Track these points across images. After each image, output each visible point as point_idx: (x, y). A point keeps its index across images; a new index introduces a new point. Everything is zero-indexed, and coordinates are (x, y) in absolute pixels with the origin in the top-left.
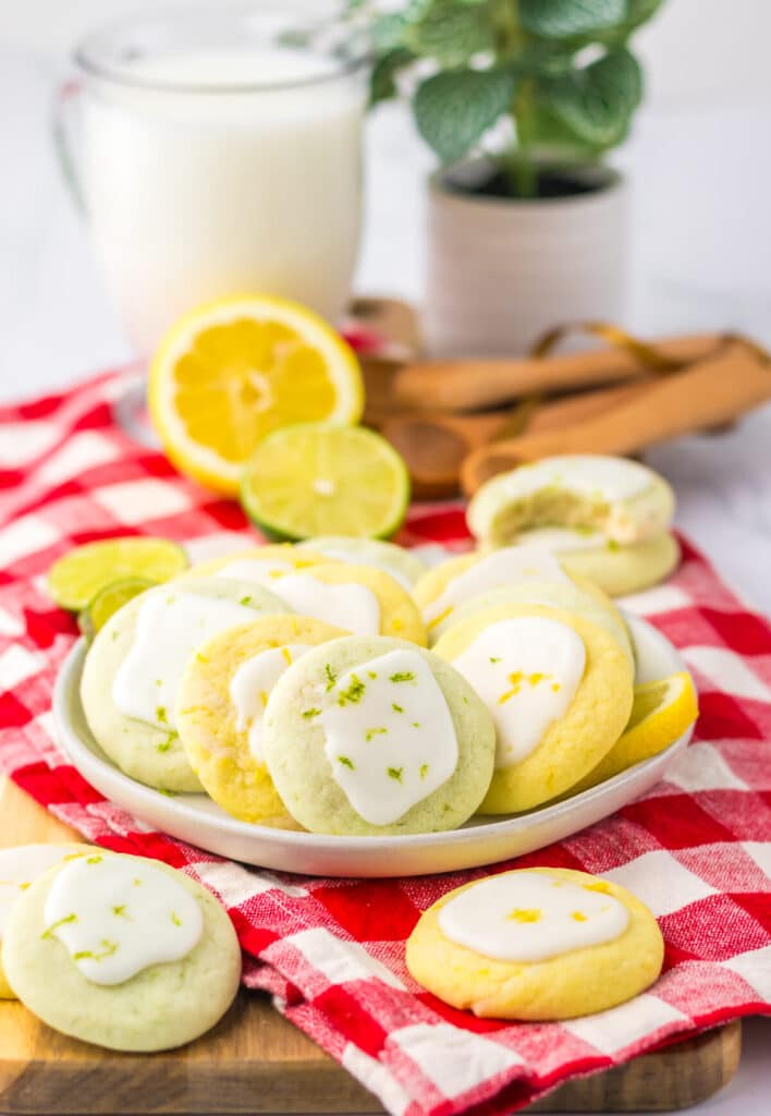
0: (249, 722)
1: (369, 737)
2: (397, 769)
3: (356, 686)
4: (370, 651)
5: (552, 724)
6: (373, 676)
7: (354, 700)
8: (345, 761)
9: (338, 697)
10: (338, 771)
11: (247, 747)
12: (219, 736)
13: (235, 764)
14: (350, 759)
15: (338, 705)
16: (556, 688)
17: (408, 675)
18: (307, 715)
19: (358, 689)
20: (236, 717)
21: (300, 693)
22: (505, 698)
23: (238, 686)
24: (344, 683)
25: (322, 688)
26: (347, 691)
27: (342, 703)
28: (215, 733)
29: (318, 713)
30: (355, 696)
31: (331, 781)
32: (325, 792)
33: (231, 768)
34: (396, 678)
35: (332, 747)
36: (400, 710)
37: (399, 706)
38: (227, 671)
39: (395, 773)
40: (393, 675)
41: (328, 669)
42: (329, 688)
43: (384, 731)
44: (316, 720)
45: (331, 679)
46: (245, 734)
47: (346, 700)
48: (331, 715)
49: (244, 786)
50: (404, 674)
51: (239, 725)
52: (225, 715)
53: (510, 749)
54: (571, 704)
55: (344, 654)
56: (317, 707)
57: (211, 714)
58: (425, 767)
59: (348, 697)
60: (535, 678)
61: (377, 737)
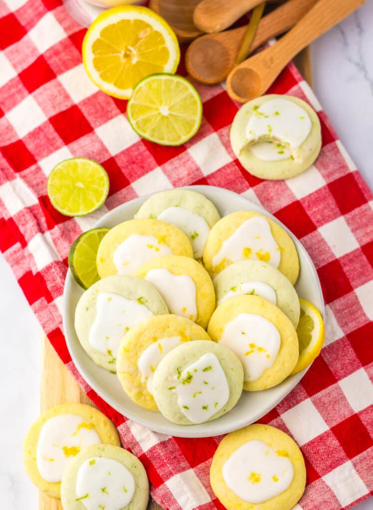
0: (146, 378)
1: (195, 396)
2: (206, 406)
3: (189, 377)
4: (194, 355)
5: (266, 370)
6: (196, 371)
7: (188, 382)
8: (186, 407)
9: (182, 381)
10: (183, 411)
11: (146, 387)
12: (135, 384)
15: (182, 384)
16: (268, 356)
17: (210, 367)
18: (171, 389)
19: (190, 378)
20: (141, 376)
21: (167, 379)
22: (247, 354)
23: (142, 361)
24: (184, 375)
25: (175, 377)
26: (186, 379)
27: (184, 383)
28: (133, 382)
29: (174, 388)
30: (189, 381)
31: (180, 412)
32: (178, 416)
33: (140, 394)
34: (205, 370)
35: (181, 402)
36: (206, 383)
37: (206, 381)
38: (137, 355)
39: (204, 408)
40: (204, 369)
41: (178, 369)
42: (178, 378)
43: (200, 393)
44: (173, 390)
45: (179, 373)
46: (145, 383)
47: (186, 383)
48: (180, 388)
49: (145, 400)
50: (207, 366)
51: (143, 379)
52: (137, 375)
54: (274, 363)
55: (184, 359)
56: (173, 385)
57: (131, 375)
58: (216, 404)
59: (186, 381)
60: (260, 349)
61: (197, 395)
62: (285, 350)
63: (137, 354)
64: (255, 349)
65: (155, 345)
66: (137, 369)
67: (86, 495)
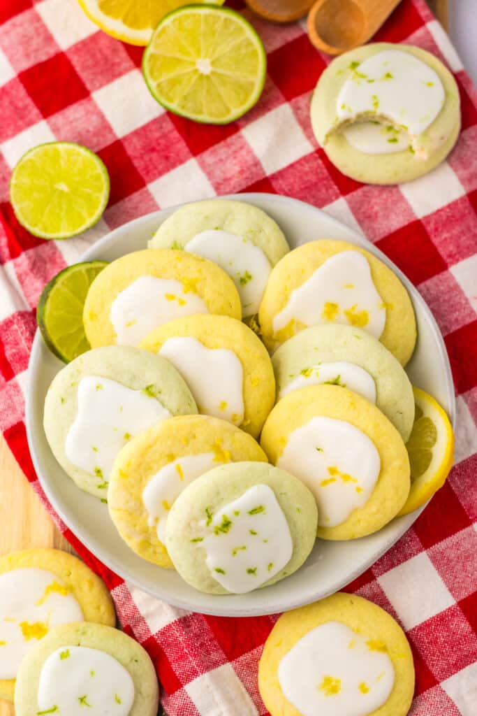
0: (157, 520)
1: (235, 553)
2: (253, 568)
3: (226, 523)
4: (235, 488)
5: (355, 510)
6: (237, 513)
7: (225, 532)
8: (220, 571)
9: (214, 530)
10: (215, 575)
11: (156, 533)
12: (137, 528)
13: (148, 542)
14: (222, 569)
15: (214, 534)
16: (358, 489)
17: (261, 507)
18: (195, 541)
19: (227, 525)
20: (147, 516)
21: (188, 526)
22: (325, 483)
23: (148, 494)
24: (217, 519)
25: (203, 522)
26: (220, 526)
27: (217, 533)
28: (135, 526)
29: (201, 540)
30: (225, 529)
31: (209, 578)
32: (206, 582)
33: (146, 544)
34: (253, 512)
35: (211, 561)
36: (253, 533)
37: (254, 530)
38: (140, 483)
39: (251, 571)
40: (250, 510)
41: (207, 510)
42: (208, 524)
43: (244, 548)
44: (199, 544)
45: (209, 517)
46: (154, 528)
47: (220, 532)
48: (210, 540)
49: (155, 552)
50: (256, 505)
51: (150, 522)
52: (141, 515)
54: (368, 501)
55: (218, 493)
56: (200, 535)
57: (131, 514)
58: (271, 565)
59: (220, 530)
60: (346, 477)
61: (240, 553)
62: (387, 480)
63: (141, 480)
64: (337, 477)
65: (170, 468)
66: (140, 504)
67: (53, 708)
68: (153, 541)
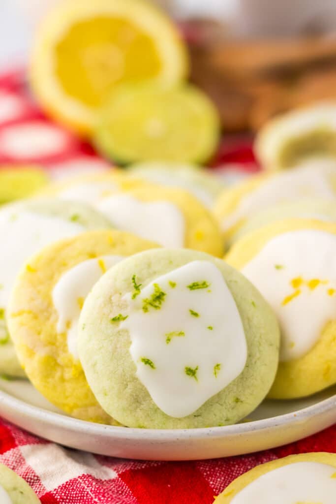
0: (68, 324)
1: (169, 340)
2: (193, 368)
3: (158, 294)
4: (171, 262)
6: (173, 285)
7: (156, 307)
8: (147, 362)
9: (143, 304)
10: (141, 371)
11: (65, 346)
12: (42, 337)
13: (55, 360)
14: (151, 360)
15: (141, 311)
16: (331, 292)
17: (204, 284)
18: (116, 320)
19: (159, 297)
20: (56, 320)
21: (109, 301)
22: (288, 299)
23: (59, 292)
24: (147, 292)
25: (128, 296)
26: (150, 298)
27: (145, 309)
28: (39, 333)
29: (124, 319)
30: (157, 304)
31: (135, 379)
33: (52, 364)
34: (194, 287)
35: (136, 349)
36: (195, 314)
37: (195, 311)
38: (51, 279)
39: (191, 372)
40: (191, 284)
41: (134, 279)
42: (134, 296)
43: (181, 334)
44: (122, 324)
45: (137, 288)
46: (64, 335)
47: (149, 307)
48: (135, 320)
49: (62, 380)
50: (199, 281)
51: (59, 327)
52: (48, 318)
53: (292, 345)
55: (149, 266)
56: (124, 313)
57: (36, 317)
58: (218, 365)
59: (151, 304)
60: (314, 284)
61: (175, 339)
64: (304, 288)
65: (93, 262)
66: (50, 305)
68: (61, 360)
